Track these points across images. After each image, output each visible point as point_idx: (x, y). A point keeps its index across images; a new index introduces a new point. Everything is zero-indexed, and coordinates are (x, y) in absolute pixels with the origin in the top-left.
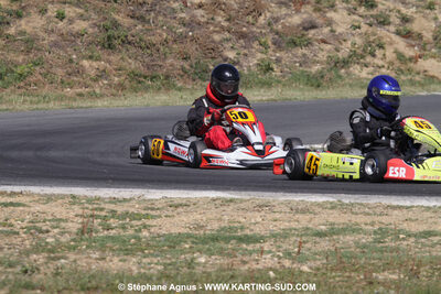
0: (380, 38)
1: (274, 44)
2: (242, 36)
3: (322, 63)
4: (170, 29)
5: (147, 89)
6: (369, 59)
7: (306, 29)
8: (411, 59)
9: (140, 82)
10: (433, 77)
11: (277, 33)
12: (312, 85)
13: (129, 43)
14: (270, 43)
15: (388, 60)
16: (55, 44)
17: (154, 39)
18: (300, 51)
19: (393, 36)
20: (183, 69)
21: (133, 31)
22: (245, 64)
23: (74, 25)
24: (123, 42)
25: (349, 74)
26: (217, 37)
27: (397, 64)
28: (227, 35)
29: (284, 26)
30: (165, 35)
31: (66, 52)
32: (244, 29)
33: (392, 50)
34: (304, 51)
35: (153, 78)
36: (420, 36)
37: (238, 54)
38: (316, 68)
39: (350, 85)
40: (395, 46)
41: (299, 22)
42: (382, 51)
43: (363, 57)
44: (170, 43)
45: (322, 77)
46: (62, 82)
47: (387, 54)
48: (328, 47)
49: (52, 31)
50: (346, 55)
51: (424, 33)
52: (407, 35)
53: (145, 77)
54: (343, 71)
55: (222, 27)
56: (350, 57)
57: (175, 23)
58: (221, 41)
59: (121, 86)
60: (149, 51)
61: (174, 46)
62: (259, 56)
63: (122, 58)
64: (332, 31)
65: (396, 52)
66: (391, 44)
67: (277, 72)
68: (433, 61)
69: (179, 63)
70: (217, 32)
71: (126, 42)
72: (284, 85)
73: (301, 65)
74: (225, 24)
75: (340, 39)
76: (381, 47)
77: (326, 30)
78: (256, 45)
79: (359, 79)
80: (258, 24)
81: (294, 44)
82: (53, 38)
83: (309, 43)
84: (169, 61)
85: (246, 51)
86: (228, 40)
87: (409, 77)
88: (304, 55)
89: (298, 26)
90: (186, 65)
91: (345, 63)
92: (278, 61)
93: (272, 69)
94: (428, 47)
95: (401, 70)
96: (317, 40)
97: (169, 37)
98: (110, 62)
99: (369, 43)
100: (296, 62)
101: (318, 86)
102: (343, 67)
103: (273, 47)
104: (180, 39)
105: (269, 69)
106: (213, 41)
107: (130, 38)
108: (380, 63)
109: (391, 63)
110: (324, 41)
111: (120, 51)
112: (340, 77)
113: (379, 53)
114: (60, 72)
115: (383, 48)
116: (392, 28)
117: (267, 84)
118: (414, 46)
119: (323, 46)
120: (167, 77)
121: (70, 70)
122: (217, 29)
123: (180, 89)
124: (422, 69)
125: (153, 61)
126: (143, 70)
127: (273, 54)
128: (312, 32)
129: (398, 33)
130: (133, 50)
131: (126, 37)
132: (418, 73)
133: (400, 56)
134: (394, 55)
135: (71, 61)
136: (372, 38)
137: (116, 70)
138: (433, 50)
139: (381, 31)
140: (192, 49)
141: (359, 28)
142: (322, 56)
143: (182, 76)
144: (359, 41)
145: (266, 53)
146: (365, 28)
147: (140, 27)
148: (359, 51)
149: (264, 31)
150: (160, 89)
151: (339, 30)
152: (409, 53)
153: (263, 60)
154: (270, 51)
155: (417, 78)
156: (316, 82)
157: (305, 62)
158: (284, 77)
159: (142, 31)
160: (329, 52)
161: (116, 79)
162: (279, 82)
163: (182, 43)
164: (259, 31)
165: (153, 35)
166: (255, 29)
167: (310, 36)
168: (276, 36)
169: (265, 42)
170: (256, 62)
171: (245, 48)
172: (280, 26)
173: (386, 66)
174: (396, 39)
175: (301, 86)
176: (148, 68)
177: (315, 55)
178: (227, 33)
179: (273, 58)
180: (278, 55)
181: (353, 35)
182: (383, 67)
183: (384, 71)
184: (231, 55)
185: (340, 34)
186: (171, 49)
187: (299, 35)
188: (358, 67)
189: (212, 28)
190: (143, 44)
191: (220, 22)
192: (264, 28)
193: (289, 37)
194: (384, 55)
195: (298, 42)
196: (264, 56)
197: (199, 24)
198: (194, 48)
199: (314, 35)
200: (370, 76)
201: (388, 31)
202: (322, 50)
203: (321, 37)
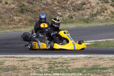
0: (106, 7)
1: (73, 10)
2: (63, 8)
3: (88, 15)
4: (40, 6)
6: (102, 13)
7: (82, 5)
9: (32, 23)
11: (74, 6)
12: (85, 22)
13: (28, 11)
14: (71, 10)
15: (108, 14)
16: (5, 12)
17: (36, 9)
18: (81, 12)
19: (109, 6)
21: (29, 7)
22: (64, 16)
23: (11, 6)
24: (26, 11)
25: (97, 18)
26: (55, 8)
27: (111, 15)
28: (58, 8)
29: (76, 4)
30: (39, 8)
31: (9, 14)
32: (63, 5)
33: (110, 11)
34: (82, 12)
37: (62, 13)
38: (86, 17)
39: (97, 22)
40: (111, 9)
41: (80, 3)
42: (107, 11)
43: (101, 13)
44: (41, 11)
45: (88, 20)
46: (8, 24)
48: (90, 10)
49: (4, 8)
50: (95, 13)
52: (113, 6)
54: (95, 17)
55: (56, 5)
56: (97, 13)
57: (42, 4)
58: (56, 10)
59: (26, 24)
60: (34, 13)
61: (42, 11)
62: (68, 14)
63: (26, 16)
64: (91, 5)
65: (111, 11)
66: (109, 9)
67: (74, 19)
71: (27, 11)
73: (81, 16)
74: (57, 4)
75: (93, 8)
76: (106, 10)
77: (89, 5)
78: (67, 10)
79: (100, 20)
80: (67, 4)
82: (5, 10)
83: (84, 9)
85: (64, 12)
86: (59, 9)
88: (82, 13)
91: (95, 15)
92: (74, 15)
93: (73, 18)
95: (113, 17)
96: (86, 8)
97: (40, 9)
98: (22, 17)
99: (102, 9)
100: (80, 15)
101: (87, 22)
102: (94, 16)
103: (72, 11)
104: (44, 9)
105: (72, 18)
106: (54, 10)
107: (28, 9)
108: (106, 15)
109: (109, 15)
110: (88, 9)
111: (25, 13)
112: (94, 19)
113: (106, 11)
114: (7, 21)
115: (107, 10)
116: (109, 4)
119: (88, 10)
121: (10, 20)
125: (36, 16)
127: (73, 13)
128: (85, 6)
129: (111, 5)
130: (29, 13)
131: (27, 9)
134: (110, 12)
135: (10, 17)
136: (103, 7)
137: (25, 19)
139: (106, 5)
141: (99, 4)
142: (88, 13)
144: (99, 8)
145: (70, 13)
146: (101, 4)
147: (31, 6)
148: (99, 11)
149: (69, 6)
151: (93, 5)
153: (70, 15)
156: (87, 21)
157: (83, 15)
158: (76, 20)
160: (90, 12)
161: (25, 22)
162: (75, 21)
163: (44, 10)
164: (68, 6)
165: (35, 8)
166: (67, 5)
167: (84, 7)
168: (73, 7)
169: (70, 9)
170: (67, 16)
171: (64, 11)
172: (74, 4)
173: (108, 15)
174: (111, 7)
175: (82, 23)
176: (34, 19)
177: (86, 13)
178: (58, 7)
179: (73, 14)
180: (74, 13)
181: (97, 6)
182: (107, 16)
183: (107, 17)
184: (60, 14)
185: (93, 6)
186: (41, 12)
187: (81, 7)
188: (99, 16)
189: (53, 6)
190: (32, 11)
191: (56, 4)
192: (69, 5)
193: (77, 8)
194: (107, 12)
195: (80, 9)
196: (70, 14)
197: (49, 4)
198: (48, 12)
199: (85, 7)
200: (103, 19)
201: (108, 5)
202: (88, 11)
203: (87, 7)
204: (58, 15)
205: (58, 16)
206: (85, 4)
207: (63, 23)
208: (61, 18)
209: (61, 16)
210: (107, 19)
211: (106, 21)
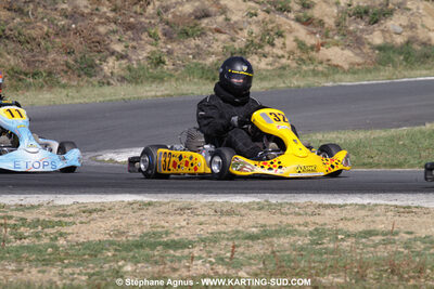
0: (279, 26)
1: (165, 35)
2: (130, 27)
3: (217, 54)
4: (51, 22)
5: (28, 87)
6: (267, 49)
7: (198, 18)
8: (312, 48)
9: (20, 80)
10: (337, 66)
11: (167, 23)
12: (208, 78)
13: (7, 38)
14: (160, 34)
15: (287, 49)
17: (33, 33)
18: (193, 42)
19: (292, 22)
20: (67, 64)
21: (11, 25)
22: (134, 57)
26: (102, 29)
27: (298, 53)
28: (113, 27)
29: (175, 16)
30: (46, 28)
32: (132, 20)
33: (292, 39)
34: (198, 42)
35: (35, 75)
36: (321, 23)
37: (126, 47)
38: (211, 60)
40: (295, 34)
41: (191, 11)
42: (281, 40)
43: (261, 47)
44: (52, 37)
47: (287, 42)
48: (223, 37)
50: (243, 45)
51: (326, 20)
52: (307, 22)
53: (26, 75)
55: (108, 18)
56: (247, 47)
57: (56, 15)
58: (106, 34)
60: (29, 46)
61: (57, 40)
62: (149, 48)
64: (227, 20)
65: (296, 40)
66: (290, 32)
67: (169, 66)
68: (337, 49)
69: (62, 58)
70: (103, 23)
71: (3, 37)
72: (177, 79)
73: (194, 57)
74: (111, 15)
75: (235, 28)
76: (280, 35)
77: (220, 19)
78: (145, 36)
79: (259, 70)
80: (146, 14)
81: (186, 34)
83: (202, 34)
84: (52, 56)
85: (134, 44)
86: (114, 32)
87: (312, 67)
88: (197, 46)
89: (190, 15)
90: (70, 60)
91: (243, 54)
92: (170, 53)
93: (164, 63)
94: (331, 34)
95: (302, 60)
96: (210, 30)
97: (51, 30)
99: (267, 32)
100: (188, 54)
101: (214, 80)
103: (163, 38)
104: (63, 32)
105: (160, 62)
106: (98, 34)
107: (8, 33)
108: (280, 53)
109: (291, 53)
110: (218, 31)
113: (278, 42)
115: (282, 36)
116: (292, 15)
117: (160, 79)
118: (315, 34)
119: (218, 36)
120: (50, 74)
122: (103, 20)
123: (64, 86)
124: (325, 58)
125: (33, 56)
126: (23, 67)
127: (164, 46)
128: (206, 21)
129: (298, 20)
130: (11, 46)
131: (3, 31)
132: (321, 63)
133: (301, 45)
134: (295, 44)
136: (270, 26)
138: (336, 38)
139: (280, 19)
140: (75, 42)
141: (256, 16)
142: (217, 47)
143: (66, 72)
144: (256, 30)
145: (156, 45)
146: (262, 15)
147: (18, 20)
148: (257, 41)
149: (153, 21)
150: (42, 87)
151: (234, 18)
152: (311, 41)
153: (153, 53)
154: (161, 43)
155: (320, 68)
156: (211, 75)
157: (199, 54)
158: (176, 70)
159: (20, 24)
160: (224, 42)
162: (171, 75)
163: (65, 36)
164: (148, 21)
165: (33, 28)
166: (143, 19)
167: (203, 25)
168: (167, 27)
169: (154, 34)
170: (145, 55)
171: (134, 40)
172: (170, 16)
173: (287, 55)
174: (296, 26)
175: (196, 80)
176: (29, 65)
177: (209, 46)
178: (112, 24)
179: (164, 50)
180: (169, 47)
181: (249, 23)
182: (283, 56)
183: (284, 61)
184: (119, 48)
185: (236, 23)
186: (53, 43)
187: (192, 25)
188: (256, 57)
189: (96, 20)
190: (22, 38)
191: (105, 13)
192: (153, 18)
193: (181, 27)
194: (284, 44)
195: (190, 32)
196: (154, 49)
197: (82, 15)
198: (78, 42)
199: (207, 24)
200: (269, 67)
201: (287, 18)
202: (217, 40)
203: (215, 26)
204: (113, 53)
205: (114, 58)
206: (207, 15)
207: (129, 82)
208: (123, 62)
209: (122, 57)
210: (283, 68)
211: (280, 76)
